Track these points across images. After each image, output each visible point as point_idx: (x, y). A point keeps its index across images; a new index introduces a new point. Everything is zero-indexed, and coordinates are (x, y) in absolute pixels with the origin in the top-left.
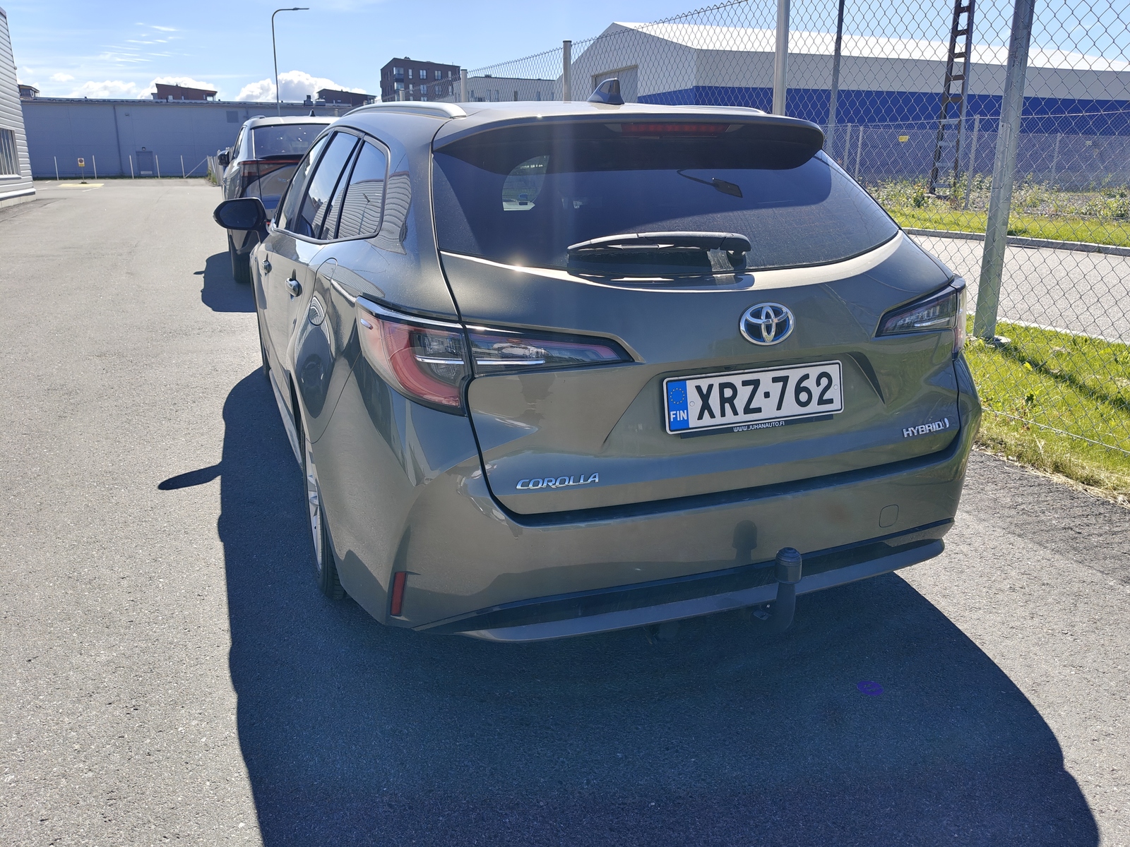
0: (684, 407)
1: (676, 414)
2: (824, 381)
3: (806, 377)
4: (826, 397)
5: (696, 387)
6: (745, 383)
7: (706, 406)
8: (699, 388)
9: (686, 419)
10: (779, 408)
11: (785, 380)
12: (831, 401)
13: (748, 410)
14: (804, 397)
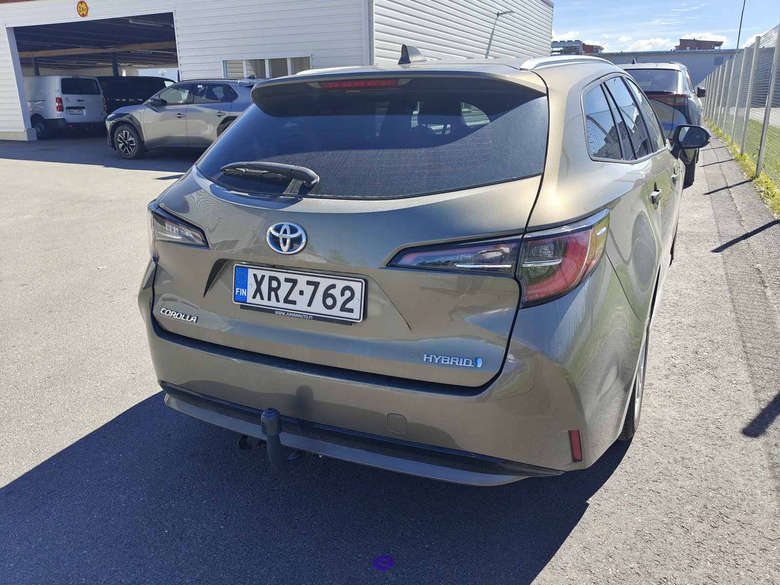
0: (245, 287)
1: (239, 290)
2: (348, 294)
3: (333, 286)
4: (348, 306)
5: (254, 274)
6: (287, 280)
7: (258, 290)
8: (255, 276)
9: (245, 295)
10: (309, 305)
11: (316, 285)
12: (351, 311)
13: (286, 300)
14: (329, 301)
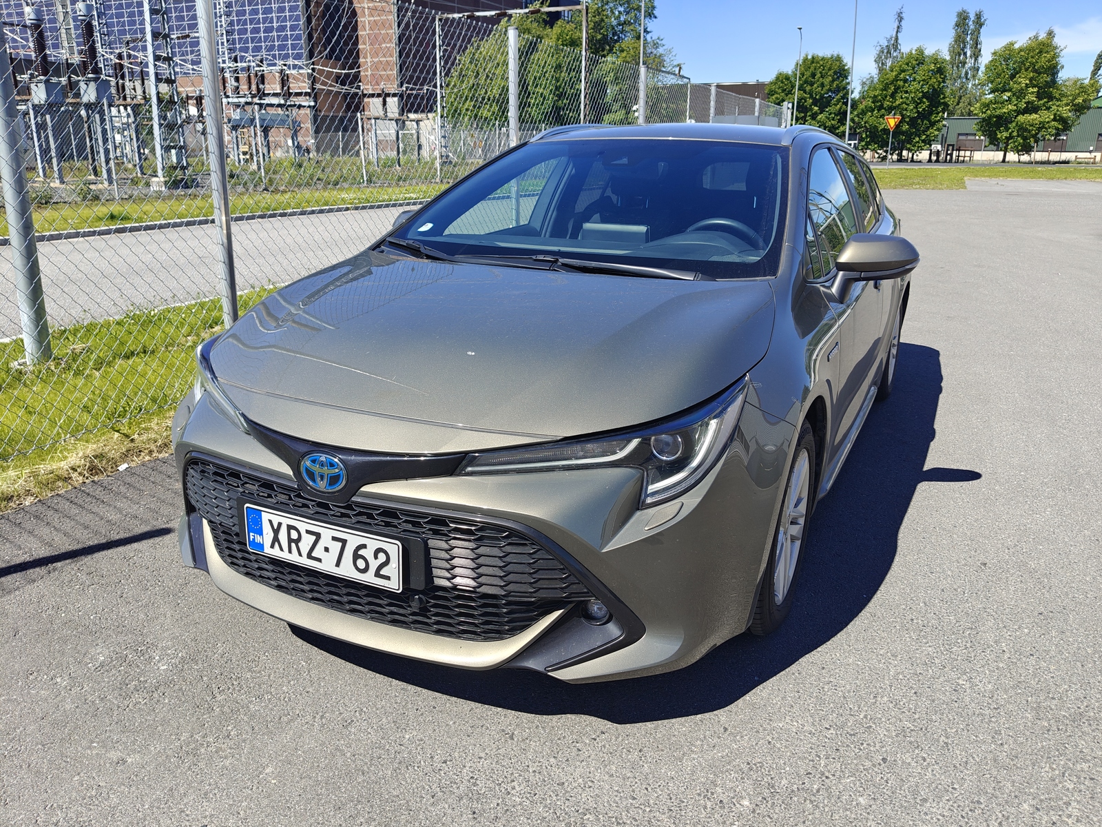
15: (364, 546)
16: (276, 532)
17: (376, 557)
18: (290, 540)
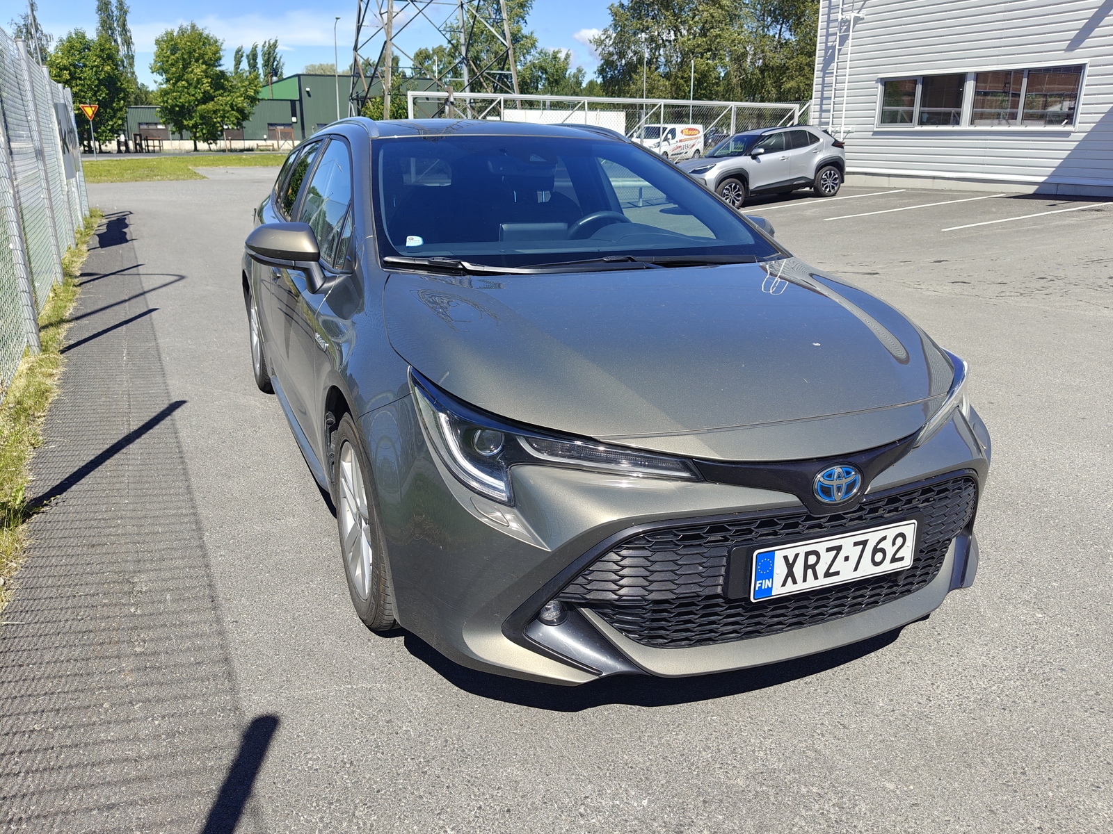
15: (884, 538)
16: (790, 566)
17: (894, 544)
18: (807, 567)
